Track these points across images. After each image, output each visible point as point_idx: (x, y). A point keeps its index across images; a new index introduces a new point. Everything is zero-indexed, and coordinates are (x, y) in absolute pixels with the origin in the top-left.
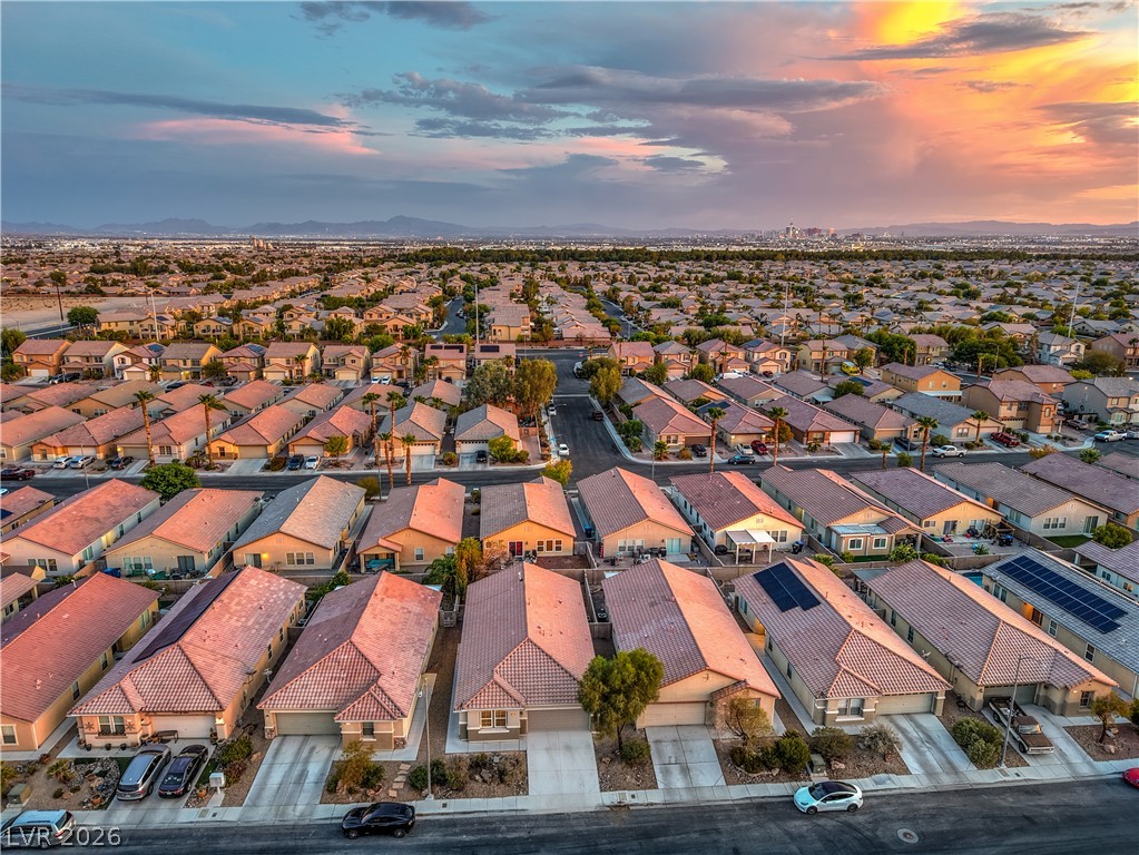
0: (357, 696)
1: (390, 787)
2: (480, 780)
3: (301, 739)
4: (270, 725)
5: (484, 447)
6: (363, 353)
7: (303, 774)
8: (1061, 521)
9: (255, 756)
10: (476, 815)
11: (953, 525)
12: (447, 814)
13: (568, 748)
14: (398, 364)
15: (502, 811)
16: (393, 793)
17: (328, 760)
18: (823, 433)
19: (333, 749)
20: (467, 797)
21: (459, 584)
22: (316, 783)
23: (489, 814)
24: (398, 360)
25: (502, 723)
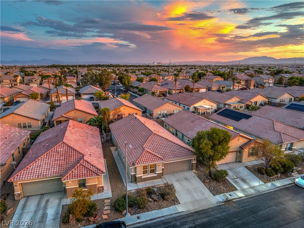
0: (73, 166)
1: (102, 213)
2: (152, 201)
3: (39, 197)
4: (18, 191)
5: (92, 96)
6: (39, 78)
7: (44, 216)
8: (283, 100)
9: (9, 211)
10: (159, 220)
11: (256, 103)
12: (142, 222)
13: (186, 179)
14: (52, 81)
15: (171, 215)
16: (105, 217)
17: (59, 205)
18: (198, 89)
19: (60, 199)
20: (149, 211)
21: (104, 125)
22: (54, 219)
23: (166, 218)
24: (52, 80)
25: (153, 171)
